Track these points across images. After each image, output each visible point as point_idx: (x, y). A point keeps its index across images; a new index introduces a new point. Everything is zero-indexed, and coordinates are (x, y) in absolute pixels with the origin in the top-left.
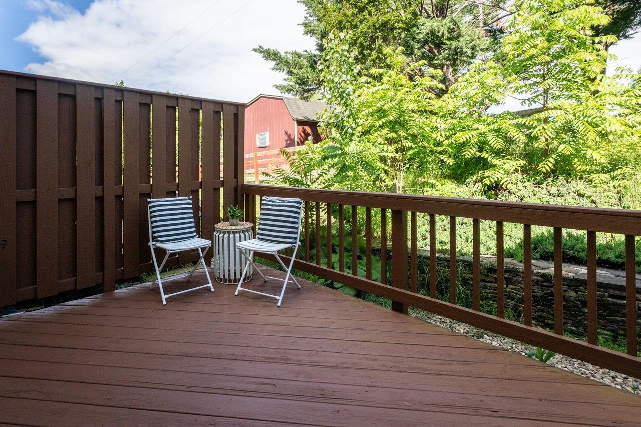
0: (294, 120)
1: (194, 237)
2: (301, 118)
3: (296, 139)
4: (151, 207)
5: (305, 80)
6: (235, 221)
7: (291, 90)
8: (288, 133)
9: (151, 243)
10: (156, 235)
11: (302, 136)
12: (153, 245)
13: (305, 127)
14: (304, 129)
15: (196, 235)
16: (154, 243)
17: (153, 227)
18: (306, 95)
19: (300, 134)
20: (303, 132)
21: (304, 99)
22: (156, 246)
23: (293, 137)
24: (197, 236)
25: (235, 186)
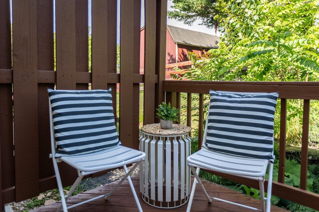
0: (175, 43)
1: (116, 144)
2: (181, 42)
3: (177, 59)
4: (53, 101)
5: (191, 6)
6: (169, 123)
7: (177, 15)
8: (171, 54)
9: (53, 155)
10: (61, 143)
11: (181, 57)
12: (56, 158)
13: (183, 49)
14: (183, 51)
15: (118, 142)
16: (58, 155)
17: (56, 131)
18: (189, 20)
19: (180, 55)
20: (182, 53)
21: (187, 23)
22: (61, 160)
23: (175, 57)
24: (120, 143)
25: (157, 82)
